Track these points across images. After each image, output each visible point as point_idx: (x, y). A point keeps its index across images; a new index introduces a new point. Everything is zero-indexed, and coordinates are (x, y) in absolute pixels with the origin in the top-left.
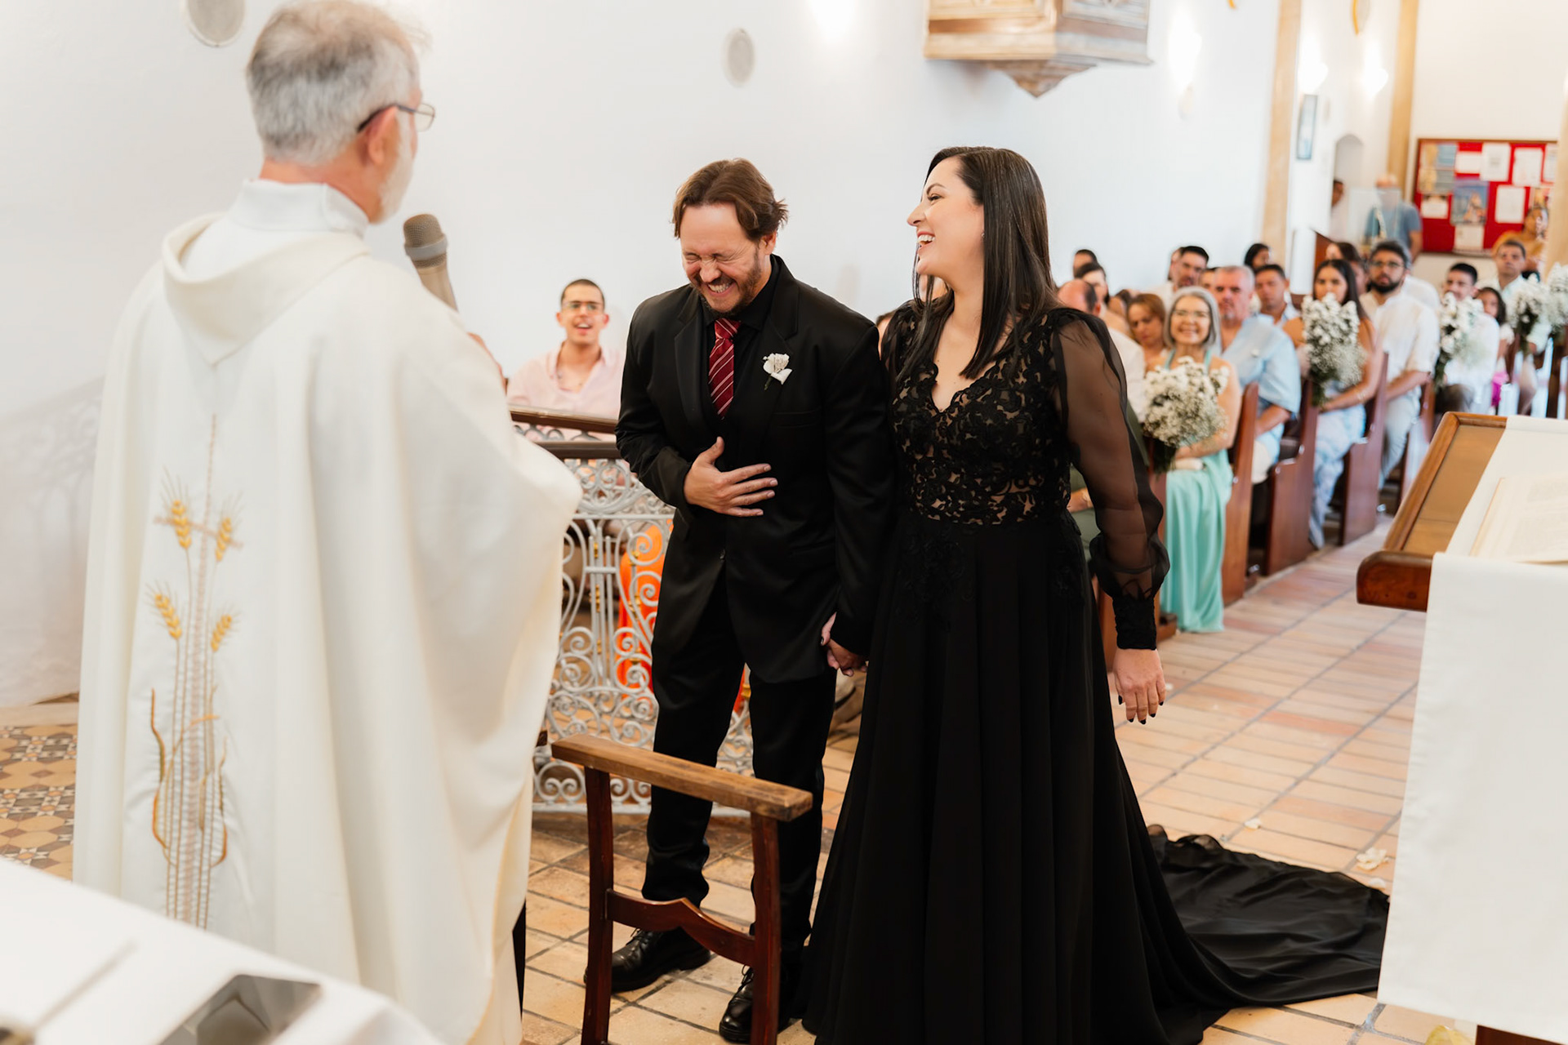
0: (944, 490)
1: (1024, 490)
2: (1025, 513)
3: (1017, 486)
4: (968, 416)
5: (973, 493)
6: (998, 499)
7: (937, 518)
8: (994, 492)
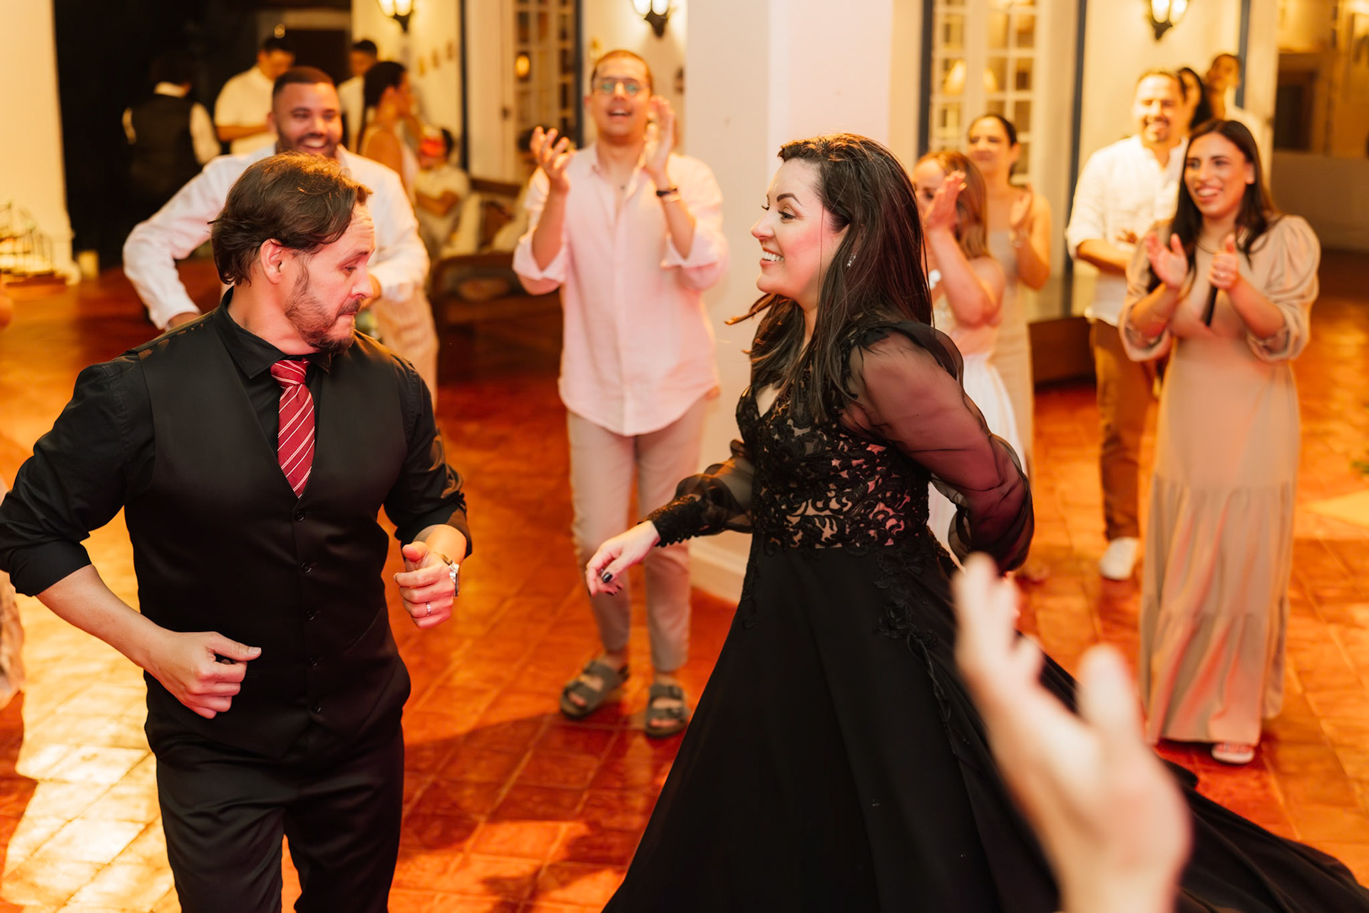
1: (823, 514)
3: (814, 506)
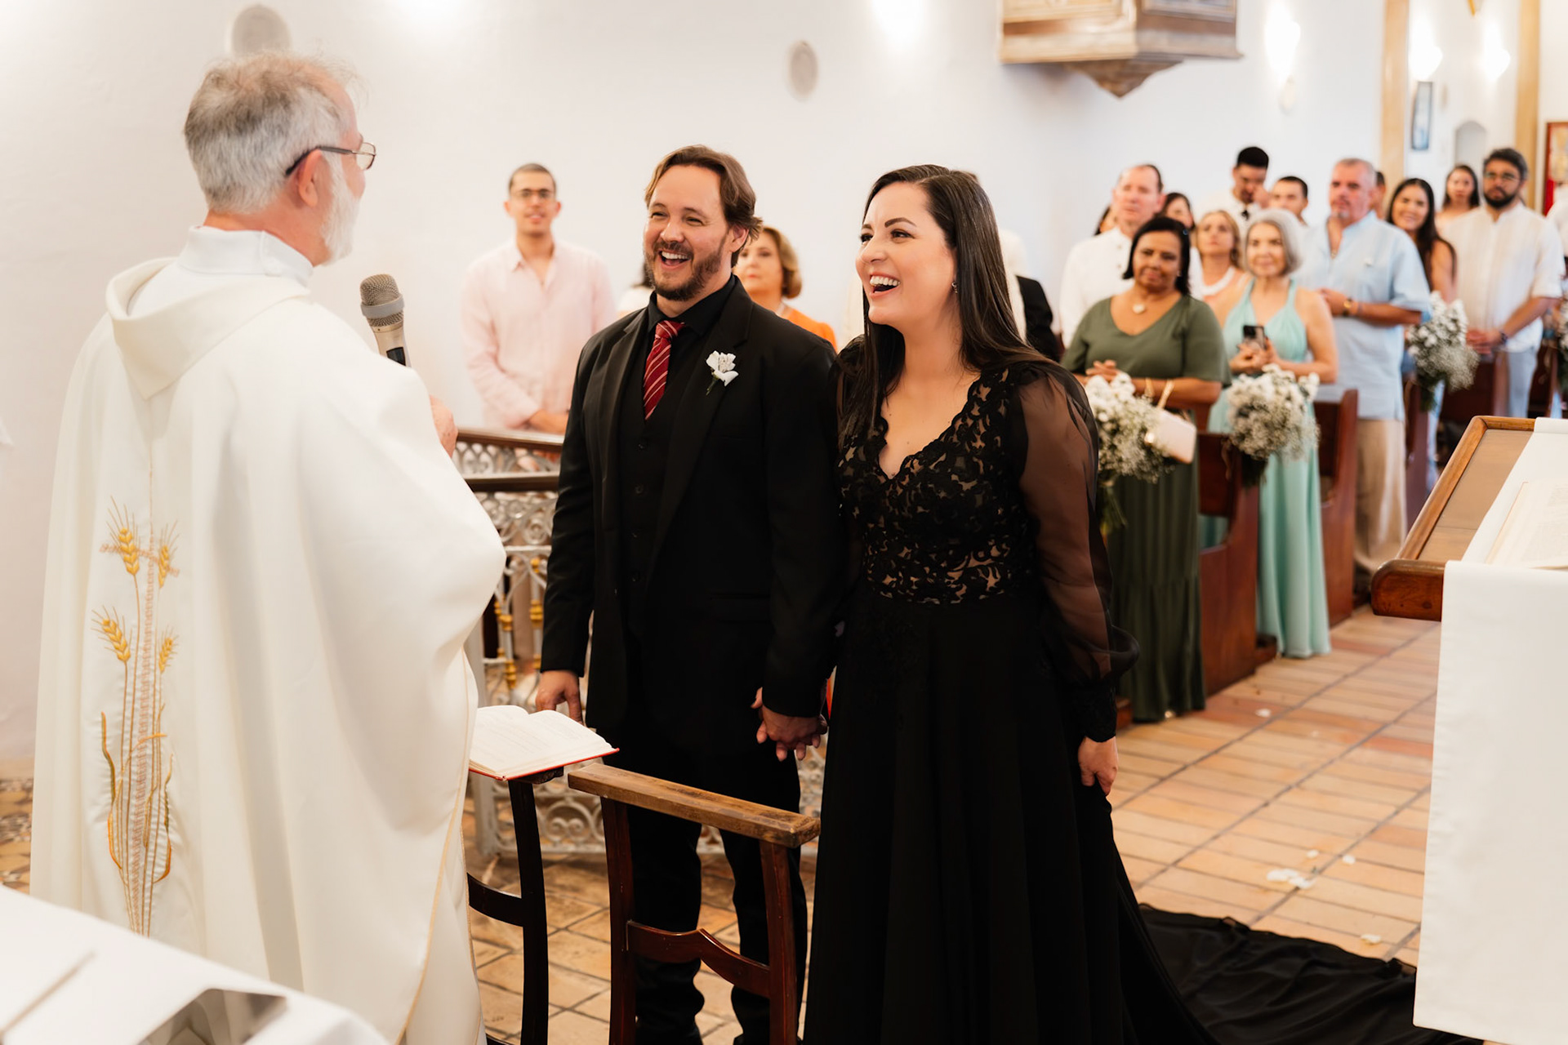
0: (894, 565)
2: (988, 589)
4: (919, 486)
5: (927, 569)
6: (956, 575)
7: (890, 595)
8: (951, 568)
